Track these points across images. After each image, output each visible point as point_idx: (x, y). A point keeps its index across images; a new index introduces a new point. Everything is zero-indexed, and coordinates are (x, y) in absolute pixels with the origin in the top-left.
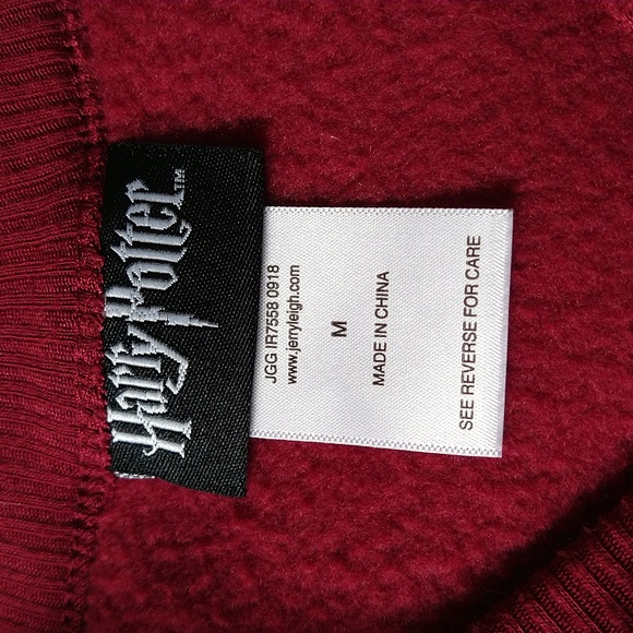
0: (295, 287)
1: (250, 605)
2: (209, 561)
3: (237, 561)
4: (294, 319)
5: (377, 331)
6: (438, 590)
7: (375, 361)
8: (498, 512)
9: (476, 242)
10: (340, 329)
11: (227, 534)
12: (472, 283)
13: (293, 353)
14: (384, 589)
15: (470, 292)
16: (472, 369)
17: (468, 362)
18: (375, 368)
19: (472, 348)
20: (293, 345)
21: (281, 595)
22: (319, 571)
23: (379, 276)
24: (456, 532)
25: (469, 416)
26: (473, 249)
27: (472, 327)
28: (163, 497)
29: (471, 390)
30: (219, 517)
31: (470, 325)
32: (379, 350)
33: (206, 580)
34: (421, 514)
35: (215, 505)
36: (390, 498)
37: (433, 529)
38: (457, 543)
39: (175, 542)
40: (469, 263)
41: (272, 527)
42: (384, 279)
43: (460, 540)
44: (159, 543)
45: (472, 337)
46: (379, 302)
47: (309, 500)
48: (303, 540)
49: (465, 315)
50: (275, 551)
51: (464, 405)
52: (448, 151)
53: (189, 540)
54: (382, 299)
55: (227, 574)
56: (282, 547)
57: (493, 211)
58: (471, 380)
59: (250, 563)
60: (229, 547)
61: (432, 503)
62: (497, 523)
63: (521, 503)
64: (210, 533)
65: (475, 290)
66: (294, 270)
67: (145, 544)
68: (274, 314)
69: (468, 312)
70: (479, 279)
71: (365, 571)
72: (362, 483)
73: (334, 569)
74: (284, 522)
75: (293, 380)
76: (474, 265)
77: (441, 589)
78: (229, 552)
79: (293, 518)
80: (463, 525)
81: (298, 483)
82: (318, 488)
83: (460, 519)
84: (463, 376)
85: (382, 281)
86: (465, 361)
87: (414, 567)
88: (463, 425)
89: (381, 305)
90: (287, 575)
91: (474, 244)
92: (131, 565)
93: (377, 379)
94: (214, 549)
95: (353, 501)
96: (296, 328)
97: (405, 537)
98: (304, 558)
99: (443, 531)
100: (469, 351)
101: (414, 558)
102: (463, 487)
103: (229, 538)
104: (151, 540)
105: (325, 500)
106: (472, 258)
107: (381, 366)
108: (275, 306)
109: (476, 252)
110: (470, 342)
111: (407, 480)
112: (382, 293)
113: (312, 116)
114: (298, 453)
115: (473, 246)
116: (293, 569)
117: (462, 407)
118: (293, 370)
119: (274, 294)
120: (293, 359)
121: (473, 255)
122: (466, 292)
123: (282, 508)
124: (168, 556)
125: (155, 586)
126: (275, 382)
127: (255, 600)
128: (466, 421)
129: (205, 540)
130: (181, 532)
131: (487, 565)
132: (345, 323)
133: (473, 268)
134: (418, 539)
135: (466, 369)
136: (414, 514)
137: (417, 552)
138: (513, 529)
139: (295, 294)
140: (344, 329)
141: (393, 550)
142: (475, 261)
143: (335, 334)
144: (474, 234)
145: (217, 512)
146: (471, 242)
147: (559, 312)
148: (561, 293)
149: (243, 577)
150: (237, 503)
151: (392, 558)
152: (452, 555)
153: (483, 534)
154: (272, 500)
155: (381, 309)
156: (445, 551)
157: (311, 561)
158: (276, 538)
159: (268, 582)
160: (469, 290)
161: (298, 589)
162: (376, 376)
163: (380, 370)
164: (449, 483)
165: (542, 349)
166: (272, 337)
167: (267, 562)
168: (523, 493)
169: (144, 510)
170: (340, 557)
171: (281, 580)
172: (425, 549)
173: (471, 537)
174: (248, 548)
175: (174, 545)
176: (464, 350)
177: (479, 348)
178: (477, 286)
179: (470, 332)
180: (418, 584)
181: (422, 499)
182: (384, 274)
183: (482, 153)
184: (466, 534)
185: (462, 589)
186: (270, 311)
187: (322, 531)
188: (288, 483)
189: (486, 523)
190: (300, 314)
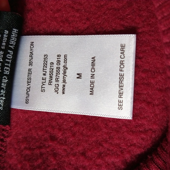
0: (65, 62)
1: (54, 169)
2: (41, 154)
3: (51, 154)
4: (65, 73)
5: (91, 77)
6: (115, 167)
7: (91, 87)
8: (135, 142)
9: (124, 46)
10: (79, 76)
11: (47, 146)
12: (122, 60)
13: (64, 84)
14: (97, 165)
15: (122, 63)
16: (122, 89)
17: (121, 87)
18: (91, 89)
19: (122, 82)
20: (64, 81)
21: (65, 166)
22: (77, 159)
23: (92, 58)
24: (121, 148)
25: (121, 105)
26: (123, 48)
27: (122, 75)
28: (27, 133)
29: (122, 96)
30: (45, 140)
31: (122, 74)
32: (92, 83)
33: (40, 161)
34: (109, 142)
35: (43, 136)
36: (99, 136)
37: (113, 146)
38: (121, 152)
39: (30, 148)
40: (121, 53)
41: (62, 143)
42: (94, 59)
43: (122, 150)
44: (25, 148)
45: (122, 78)
46: (92, 67)
47: (74, 135)
48: (72, 148)
49: (120, 71)
50: (63, 152)
51: (120, 101)
52: (116, 18)
53: (35, 147)
54: (93, 66)
55: (47, 159)
56: (65, 150)
57: (129, 35)
58: (122, 93)
59: (55, 155)
60: (48, 150)
61: (113, 138)
62: (134, 145)
63: (143, 139)
64: (42, 145)
65: (123, 62)
66: (65, 56)
67: (21, 148)
68: (59, 71)
69: (121, 70)
70: (125, 58)
71: (91, 159)
72: (90, 130)
73: (82, 158)
74: (66, 142)
75: (63, 93)
76: (123, 54)
77: (116, 167)
78: (48, 152)
79: (69, 141)
80: (123, 146)
81: (70, 129)
82: (76, 131)
83: (122, 143)
84: (119, 92)
85: (93, 60)
86: (120, 87)
87: (107, 159)
88: (119, 108)
89: (93, 68)
90: (66, 160)
91: (123, 46)
92: (16, 155)
93: (91, 93)
94: (43, 150)
95: (87, 136)
96: (65, 75)
97: (104, 149)
98: (72, 154)
99: (116, 147)
100: (121, 83)
101: (107, 156)
102: (123, 133)
103: (48, 147)
104: (23, 147)
105: (79, 135)
106: (123, 51)
107: (92, 88)
108: (59, 68)
109: (124, 49)
110: (121, 80)
111: (104, 130)
112: (93, 64)
113: (73, 8)
114: (70, 120)
115: (123, 47)
116: (68, 158)
117: (119, 102)
118: (64, 89)
119: (59, 64)
120: (64, 86)
121: (123, 50)
122: (120, 63)
123: (65, 137)
124: (27, 152)
125: (23, 163)
126: (57, 93)
127: (56, 167)
128: (120, 107)
129: (40, 148)
130: (33, 145)
131: (131, 159)
132: (81, 74)
133: (122, 55)
134: (108, 150)
135: (120, 89)
136: (107, 141)
137: (108, 154)
138: (140, 147)
139: (65, 64)
140: (81, 76)
141: (100, 153)
142: (123, 52)
143: (78, 78)
144: (123, 43)
145: (44, 138)
146: (122, 46)
147: (155, 74)
148: (155, 67)
149: (52, 160)
150: (51, 135)
151: (100, 156)
152: (119, 155)
153: (130, 149)
154: (62, 135)
155: (93, 69)
156: (117, 154)
157: (74, 155)
158: (63, 147)
159: (60, 162)
160: (121, 62)
161: (70, 164)
162: (91, 91)
163: (92, 90)
164: (118, 132)
165: (149, 87)
166: (57, 78)
167: (60, 155)
168: (143, 136)
169: (20, 137)
170: (83, 154)
171: (65, 161)
172: (111, 153)
173: (126, 150)
174: (54, 150)
175: (30, 149)
176: (120, 83)
177: (125, 82)
178: (124, 61)
179: (121, 77)
180: (108, 165)
181: (109, 137)
182: (94, 57)
183: (127, 19)
184: (124, 149)
185: (123, 167)
186: (57, 70)
187: (78, 145)
188: (67, 129)
189: (131, 145)
190: (67, 71)
